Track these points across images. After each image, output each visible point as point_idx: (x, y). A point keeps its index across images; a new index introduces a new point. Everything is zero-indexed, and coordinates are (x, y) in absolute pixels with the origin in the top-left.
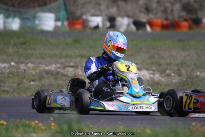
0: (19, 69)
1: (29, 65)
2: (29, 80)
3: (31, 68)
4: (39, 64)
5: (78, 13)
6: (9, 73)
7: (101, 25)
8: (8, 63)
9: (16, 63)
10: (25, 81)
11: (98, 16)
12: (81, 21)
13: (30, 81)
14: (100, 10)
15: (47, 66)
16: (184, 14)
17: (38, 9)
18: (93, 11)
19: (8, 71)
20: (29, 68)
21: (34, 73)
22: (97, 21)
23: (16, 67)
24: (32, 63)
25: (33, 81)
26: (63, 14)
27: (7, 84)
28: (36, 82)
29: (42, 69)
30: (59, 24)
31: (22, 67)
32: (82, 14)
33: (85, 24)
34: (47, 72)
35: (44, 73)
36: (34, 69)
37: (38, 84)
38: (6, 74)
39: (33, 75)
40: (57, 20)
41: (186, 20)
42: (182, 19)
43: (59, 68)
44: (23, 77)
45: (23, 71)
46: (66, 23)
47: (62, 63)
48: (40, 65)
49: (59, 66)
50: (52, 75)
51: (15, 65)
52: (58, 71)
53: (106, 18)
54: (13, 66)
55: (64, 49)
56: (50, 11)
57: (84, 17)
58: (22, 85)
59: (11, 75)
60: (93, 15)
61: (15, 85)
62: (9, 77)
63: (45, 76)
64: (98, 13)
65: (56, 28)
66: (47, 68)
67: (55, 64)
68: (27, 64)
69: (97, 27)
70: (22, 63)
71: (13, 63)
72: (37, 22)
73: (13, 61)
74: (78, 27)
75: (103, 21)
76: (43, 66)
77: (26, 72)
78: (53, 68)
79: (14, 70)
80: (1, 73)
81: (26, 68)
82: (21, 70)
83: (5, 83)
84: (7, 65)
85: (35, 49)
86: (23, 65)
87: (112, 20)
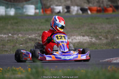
0: (13, 38)
1: (20, 35)
2: (19, 44)
3: (21, 37)
4: (25, 34)
5: (48, 4)
6: (8, 40)
7: (61, 11)
8: (7, 34)
9: (12, 34)
10: (17, 44)
11: (60, 6)
12: (50, 9)
13: (20, 45)
14: (60, 2)
15: (30, 36)
16: (109, 3)
17: (25, 3)
18: (57, 3)
19: (7, 39)
20: (19, 37)
21: (22, 40)
22: (59, 9)
23: (12, 36)
24: (21, 34)
25: (22, 44)
26: (39, 5)
27: (7, 46)
28: (23, 45)
29: (27, 37)
30: (37, 11)
31: (16, 36)
32: (51, 5)
33: (52, 11)
34: (30, 39)
35: (28, 40)
36: (22, 37)
37: (25, 46)
38: (6, 41)
39: (22, 41)
40: (36, 9)
42: (109, 6)
43: (37, 36)
44: (16, 42)
45: (16, 39)
46: (41, 11)
47: (39, 34)
48: (26, 35)
49: (36, 35)
50: (33, 41)
51: (11, 36)
52: (36, 38)
53: (64, 7)
54: (10, 36)
55: (40, 25)
56: (32, 4)
57: (52, 7)
58: (15, 47)
59: (9, 42)
60: (57, 6)
61: (11, 47)
62: (7, 43)
63: (29, 41)
64: (60, 4)
65: (36, 13)
66: (30, 37)
67: (35, 34)
68: (18, 34)
69: (59, 12)
70: (15, 34)
71: (10, 35)
72: (24, 10)
73: (10, 34)
74: (49, 12)
75: (63, 9)
76: (28, 36)
77: (18, 39)
78: (33, 37)
79: (10, 38)
80: (3, 41)
81: (17, 37)
82: (14, 39)
83: (6, 46)
84: (6, 36)
85: (23, 26)
86: (16, 35)
87: (68, 8)
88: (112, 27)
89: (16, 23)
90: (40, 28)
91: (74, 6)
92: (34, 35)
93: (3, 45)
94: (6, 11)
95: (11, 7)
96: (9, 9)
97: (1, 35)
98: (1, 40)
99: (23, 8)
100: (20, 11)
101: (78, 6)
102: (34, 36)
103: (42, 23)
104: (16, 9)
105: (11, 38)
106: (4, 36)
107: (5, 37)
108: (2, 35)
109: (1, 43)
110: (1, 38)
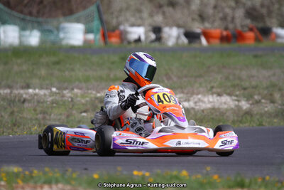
0: (63, 96)
1: (76, 90)
2: (80, 111)
3: (79, 95)
4: (88, 89)
5: (114, 22)
6: (53, 102)
7: (143, 38)
8: (47, 89)
9: (57, 89)
10: (74, 112)
11: (139, 26)
12: (117, 32)
13: (81, 113)
14: (141, 18)
15: (99, 92)
16: (248, 22)
17: (61, 19)
18: (132, 20)
19: (50, 99)
20: (77, 96)
21: (83, 101)
22: (137, 32)
23: (59, 93)
24: (78, 88)
25: (85, 112)
26: (96, 23)
27: (53, 116)
28: (89, 114)
29: (92, 96)
30: (91, 37)
32: (119, 24)
33: (122, 36)
35: (97, 102)
36: (83, 96)
37: (92, 115)
38: (48, 103)
39: (83, 104)
40: (87, 31)
41: (251, 30)
42: (246, 29)
44: (71, 106)
45: (70, 100)
46: (99, 36)
48: (90, 91)
51: (57, 91)
53: (150, 28)
54: (56, 93)
55: (110, 69)
56: (78, 21)
57: (122, 28)
58: (72, 118)
59: (55, 105)
60: (133, 25)
61: (63, 117)
62: (52, 108)
63: (99, 105)
64: (139, 22)
66: (99, 95)
68: (73, 89)
69: (139, 40)
70: (66, 89)
71: (54, 89)
72: (62, 35)
73: (54, 87)
74: (114, 40)
75: (146, 33)
76: (94, 92)
77: (74, 100)
80: (42, 103)
81: (72, 96)
82: (66, 99)
83: (50, 115)
84: (47, 92)
85: (73, 70)
86: (67, 91)
87: (157, 30)
88: (274, 75)
89: (57, 63)
90: (112, 76)
91: (171, 26)
93: (44, 113)
94: (20, 37)
95: (33, 28)
96: (27, 33)
97: (35, 89)
98: (38, 102)
99: (58, 29)
100: (52, 37)
101: (179, 26)
103: (113, 63)
104: (43, 31)
105: (58, 98)
106: (42, 92)
107: (45, 95)
108: (37, 91)
109: (39, 109)
110: (36, 97)
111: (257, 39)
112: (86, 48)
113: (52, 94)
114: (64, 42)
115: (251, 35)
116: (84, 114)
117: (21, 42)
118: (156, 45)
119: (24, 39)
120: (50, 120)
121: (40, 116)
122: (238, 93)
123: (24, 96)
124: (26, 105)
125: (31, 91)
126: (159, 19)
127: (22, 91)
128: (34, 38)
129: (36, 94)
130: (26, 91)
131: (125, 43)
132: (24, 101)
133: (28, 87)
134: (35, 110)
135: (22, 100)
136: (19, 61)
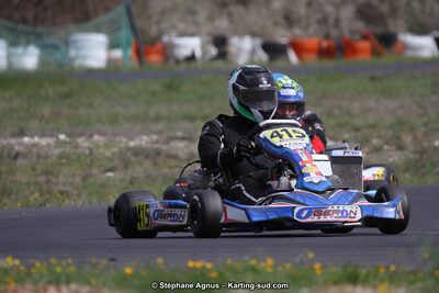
0: (77, 147)
1: (96, 137)
2: (102, 169)
3: (101, 144)
4: (115, 135)
5: (153, 30)
6: (61, 157)
7: (198, 54)
8: (52, 136)
9: (68, 136)
10: (95, 171)
11: (192, 35)
12: (159, 46)
13: (106, 171)
14: (196, 24)
15: (131, 139)
16: (360, 26)
17: (72, 27)
18: (182, 26)
19: (56, 152)
20: (97, 145)
21: (108, 154)
22: (190, 45)
23: (70, 143)
24: (100, 134)
25: (110, 170)
26: (125, 33)
27: (61, 177)
28: (117, 173)
29: (122, 145)
30: (118, 53)
32: (161, 33)
33: (167, 52)
34: (137, 152)
35: (129, 154)
36: (107, 146)
37: (122, 176)
38: (54, 158)
39: (108, 158)
40: (112, 45)
41: (365, 37)
43: (157, 142)
44: (89, 162)
45: (87, 152)
46: (131, 52)
47: (160, 132)
48: (118, 139)
49: (155, 137)
50: (147, 157)
51: (68, 140)
53: (209, 38)
54: (65, 143)
55: (148, 103)
56: (98, 30)
57: (165, 39)
58: (90, 181)
59: (64, 161)
60: (183, 35)
61: (77, 180)
62: (60, 165)
63: (133, 159)
64: (192, 29)
66: (132, 144)
67: (147, 134)
68: (91, 136)
69: (192, 58)
70: (81, 135)
71: (62, 137)
72: (72, 53)
73: (62, 133)
74: (154, 58)
75: (203, 47)
76: (124, 140)
77: (94, 152)
78: (144, 144)
79: (67, 150)
80: (45, 157)
81: (91, 146)
82: (81, 150)
83: (57, 177)
84: (51, 141)
85: (90, 106)
86: (83, 138)
87: (220, 42)
88: (402, 106)
89: (67, 96)
90: (152, 113)
91: (241, 35)
92: (145, 138)
93: (47, 173)
94: (9, 56)
95: (28, 43)
96: (20, 50)
97: (33, 137)
98: (39, 156)
99: (67, 43)
100: (58, 56)
101: (253, 35)
102: (147, 142)
103: (153, 94)
104: (44, 47)
106: (44, 142)
107: (49, 145)
108: (36, 139)
109: (39, 168)
110: (34, 150)
111: (375, 52)
112: (111, 72)
113: (60, 143)
114: (77, 63)
115: (365, 45)
116: (110, 174)
117: (10, 64)
118: (220, 64)
119: (15, 60)
120: (57, 184)
121: (42, 179)
122: (346, 136)
123: (17, 148)
124: (20, 161)
125: (26, 140)
126: (222, 24)
127: (13, 141)
128: (30, 59)
129: (35, 145)
130: (19, 140)
131: (172, 62)
132: (17, 155)
133: (22, 133)
134: (33, 169)
135: (14, 153)
136: (7, 94)
